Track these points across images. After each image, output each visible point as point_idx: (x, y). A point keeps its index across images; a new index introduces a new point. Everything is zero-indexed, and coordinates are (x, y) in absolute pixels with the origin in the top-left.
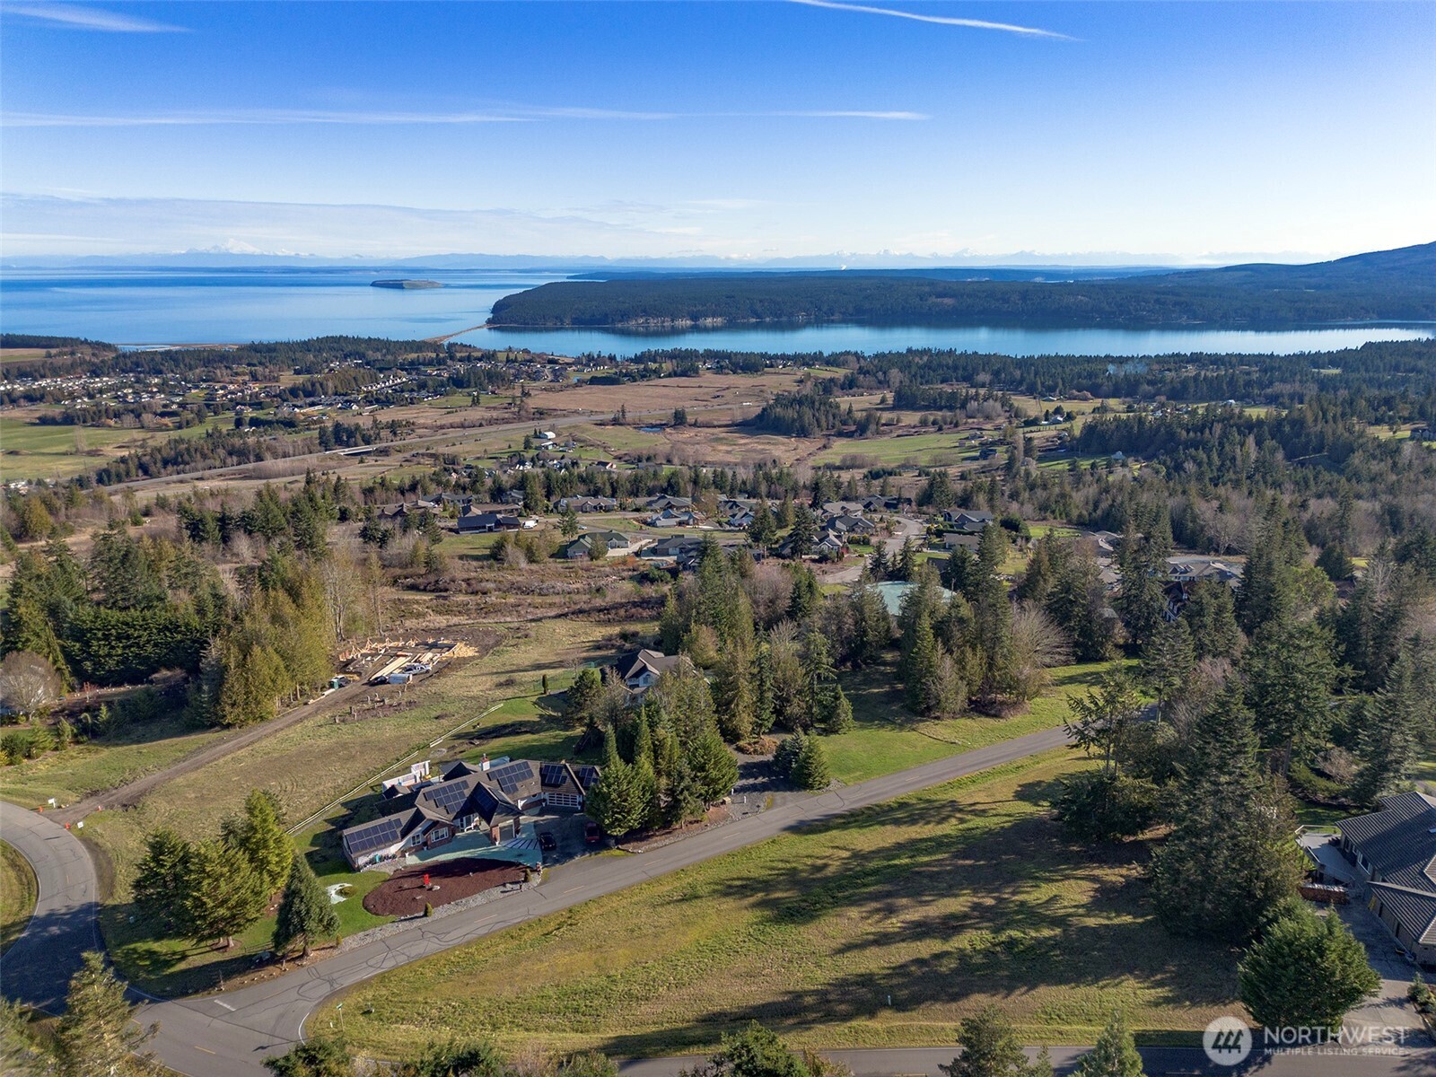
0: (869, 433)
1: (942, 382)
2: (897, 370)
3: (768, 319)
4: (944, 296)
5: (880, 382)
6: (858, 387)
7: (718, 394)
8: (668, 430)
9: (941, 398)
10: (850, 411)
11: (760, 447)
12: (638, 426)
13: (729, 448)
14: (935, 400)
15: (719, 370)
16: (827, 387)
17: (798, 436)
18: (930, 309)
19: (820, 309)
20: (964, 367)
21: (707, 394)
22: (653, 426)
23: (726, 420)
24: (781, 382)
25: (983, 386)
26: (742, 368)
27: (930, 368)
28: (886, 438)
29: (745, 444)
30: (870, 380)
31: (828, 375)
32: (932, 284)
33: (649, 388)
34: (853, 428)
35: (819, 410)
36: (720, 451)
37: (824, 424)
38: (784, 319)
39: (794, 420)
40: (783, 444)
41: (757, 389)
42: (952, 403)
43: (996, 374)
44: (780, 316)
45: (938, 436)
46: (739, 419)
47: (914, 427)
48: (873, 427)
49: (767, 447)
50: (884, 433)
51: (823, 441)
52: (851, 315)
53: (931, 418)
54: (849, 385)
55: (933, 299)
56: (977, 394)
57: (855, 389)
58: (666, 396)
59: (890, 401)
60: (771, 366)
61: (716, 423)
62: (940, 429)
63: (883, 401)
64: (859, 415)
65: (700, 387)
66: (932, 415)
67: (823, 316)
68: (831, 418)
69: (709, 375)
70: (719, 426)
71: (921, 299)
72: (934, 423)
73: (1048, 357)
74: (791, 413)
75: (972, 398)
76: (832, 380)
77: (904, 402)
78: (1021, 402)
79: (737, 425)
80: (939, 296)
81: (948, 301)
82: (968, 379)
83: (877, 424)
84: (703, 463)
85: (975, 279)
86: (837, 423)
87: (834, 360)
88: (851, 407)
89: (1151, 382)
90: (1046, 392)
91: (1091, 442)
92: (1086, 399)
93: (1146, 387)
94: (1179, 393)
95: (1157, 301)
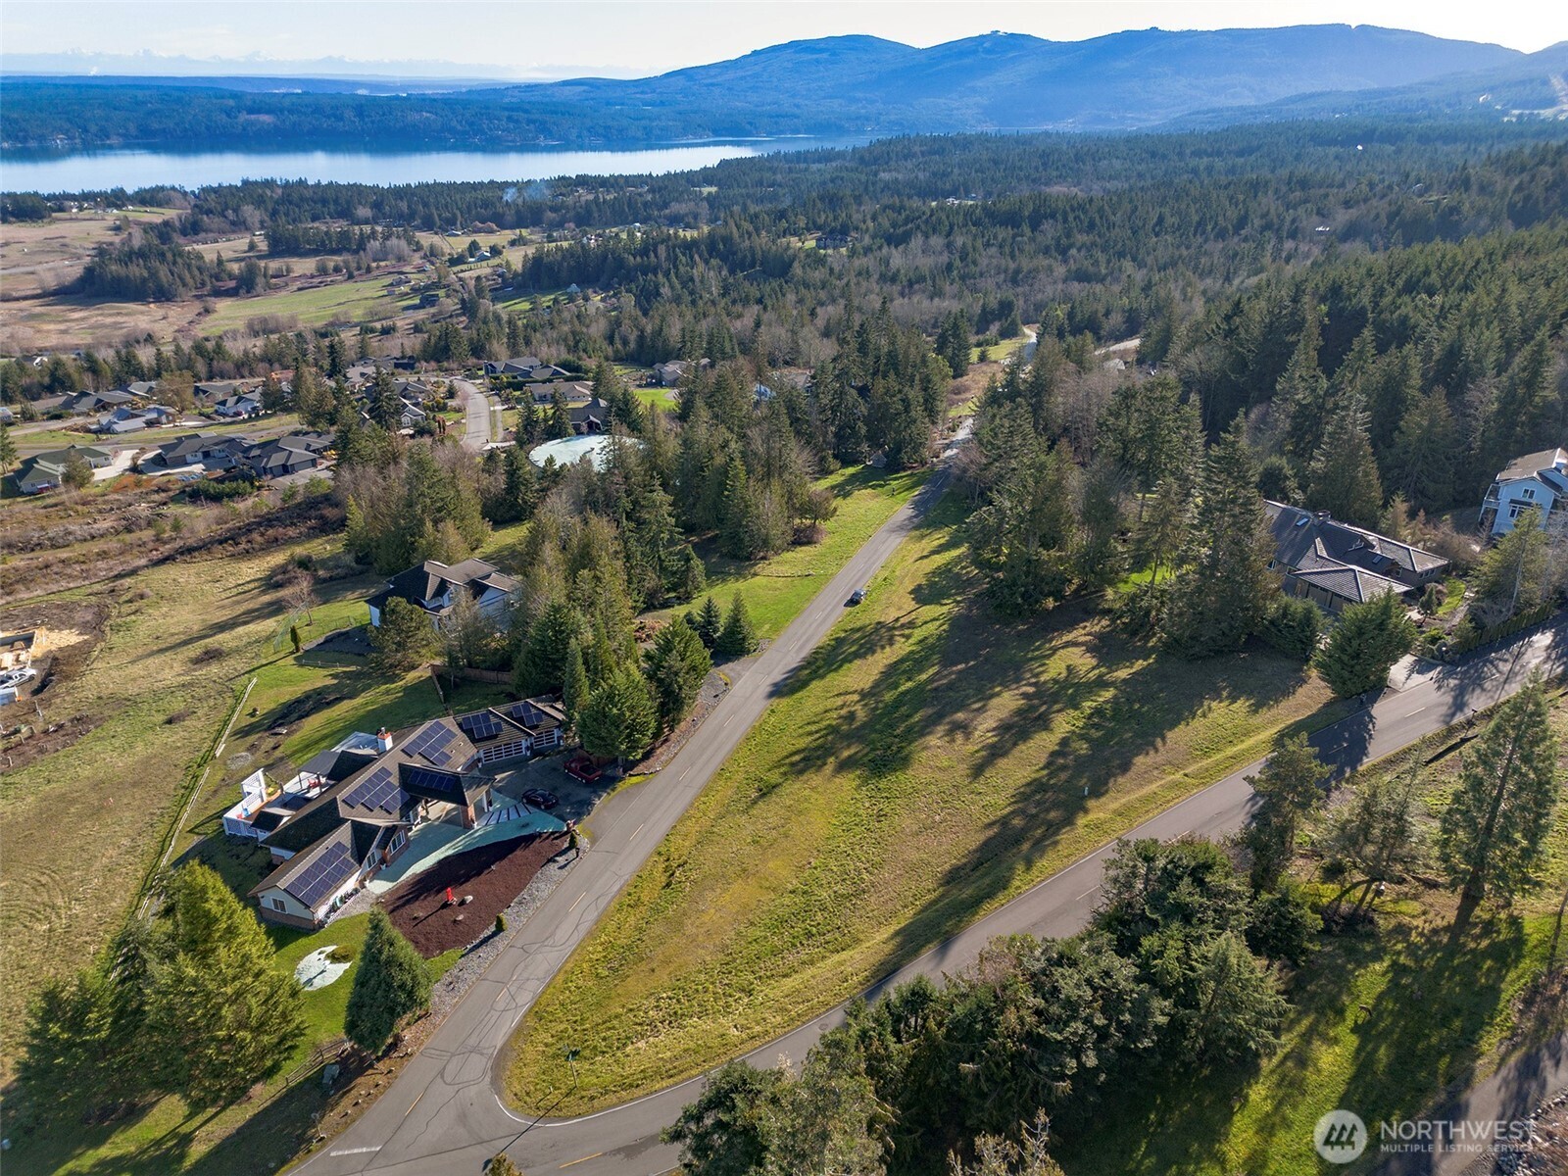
0: (259, 289)
1: (313, 220)
2: (251, 207)
4: (259, 111)
5: (233, 223)
6: (206, 231)
9: (330, 239)
10: (220, 262)
11: (109, 320)
13: (62, 327)
14: (323, 242)
16: (164, 231)
17: (157, 300)
18: (247, 129)
19: (86, 131)
20: (337, 200)
23: (30, 287)
24: (90, 231)
25: (367, 222)
26: (12, 214)
27: (291, 203)
28: (283, 293)
29: (83, 319)
30: (216, 222)
31: (157, 219)
32: (234, 95)
34: (232, 284)
35: (175, 263)
36: (48, 331)
37: (190, 282)
38: (33, 144)
39: (144, 280)
40: (142, 313)
41: (55, 244)
42: (343, 244)
43: (377, 206)
44: (25, 139)
45: (349, 286)
46: (51, 283)
47: (312, 277)
48: (260, 281)
49: (120, 319)
50: (277, 288)
51: (198, 307)
52: (137, 137)
53: (331, 265)
54: (192, 228)
55: (244, 116)
56: (374, 232)
57: (202, 235)
59: (263, 246)
60: (61, 209)
61: (14, 294)
62: (351, 277)
63: (252, 247)
64: (235, 268)
66: (332, 261)
67: (92, 141)
68: (196, 273)
70: (25, 298)
71: (228, 115)
72: (337, 270)
73: (427, 185)
74: (136, 271)
75: (369, 237)
76: (166, 224)
77: (281, 246)
78: (426, 238)
79: (51, 295)
80: (250, 111)
81: (267, 118)
82: (345, 213)
83: (265, 276)
84: (35, 351)
86: (207, 279)
87: (150, 198)
88: (219, 256)
89: (553, 209)
90: (447, 226)
91: (539, 276)
92: (492, 232)
93: (550, 215)
94: (584, 219)
95: (509, 118)
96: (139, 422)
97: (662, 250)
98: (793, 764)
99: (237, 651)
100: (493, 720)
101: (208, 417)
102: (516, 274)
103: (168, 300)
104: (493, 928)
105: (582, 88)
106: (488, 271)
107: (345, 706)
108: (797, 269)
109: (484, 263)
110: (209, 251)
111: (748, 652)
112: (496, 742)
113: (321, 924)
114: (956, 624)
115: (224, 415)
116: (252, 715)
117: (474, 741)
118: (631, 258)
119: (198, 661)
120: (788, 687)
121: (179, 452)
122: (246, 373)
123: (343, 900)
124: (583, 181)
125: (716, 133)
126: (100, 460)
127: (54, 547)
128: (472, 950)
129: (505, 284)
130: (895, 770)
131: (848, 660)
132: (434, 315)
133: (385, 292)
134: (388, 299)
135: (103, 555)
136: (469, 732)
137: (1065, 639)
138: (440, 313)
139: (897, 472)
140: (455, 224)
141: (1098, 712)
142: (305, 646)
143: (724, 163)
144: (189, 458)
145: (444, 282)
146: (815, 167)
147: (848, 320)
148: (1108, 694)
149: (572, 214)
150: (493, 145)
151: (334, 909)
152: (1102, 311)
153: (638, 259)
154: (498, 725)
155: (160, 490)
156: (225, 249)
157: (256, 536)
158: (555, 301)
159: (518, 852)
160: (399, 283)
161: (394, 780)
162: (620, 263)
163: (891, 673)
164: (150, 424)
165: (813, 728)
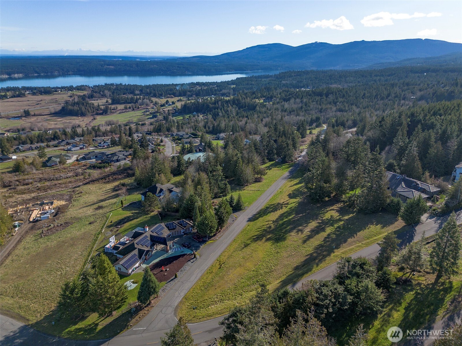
0: (109, 113)
1: (123, 95)
2: (107, 91)
3: (42, 74)
4: (110, 65)
5: (102, 95)
6: (95, 97)
7: (38, 103)
8: (23, 118)
9: (128, 100)
10: (98, 106)
11: (68, 121)
12: (8, 118)
13: (56, 123)
14: (126, 100)
15: (34, 94)
16: (83, 97)
17: (81, 116)
18: (106, 70)
19: (63, 70)
20: (130, 89)
21: (33, 103)
22: (15, 117)
23: (47, 112)
24: (63, 97)
25: (138, 95)
26: (44, 93)
27: (118, 90)
28: (115, 114)
29: (61, 121)
30: (98, 95)
31: (82, 94)
32: (104, 61)
33: (5, 103)
34: (101, 112)
35: (86, 106)
37: (90, 111)
38: (49, 74)
39: (78, 111)
41: (54, 100)
42: (131, 101)
43: (141, 91)
44: (47, 73)
45: (133, 112)
46: (53, 111)
47: (123, 110)
48: (109, 111)
49: (71, 121)
50: (113, 113)
51: (92, 118)
52: (77, 72)
53: (128, 106)
54: (91, 97)
55: (106, 66)
56: (140, 98)
57: (94, 98)
58: (15, 105)
59: (110, 101)
60: (56, 91)
61: (43, 114)
62: (133, 110)
63: (107, 102)
64: (102, 107)
65: (28, 101)
66: (128, 105)
67: (65, 73)
68: (92, 108)
69: (30, 96)
70: (46, 115)
71: (102, 66)
72: (130, 108)
73: (155, 85)
74: (76, 108)
75: (139, 99)
76: (84, 95)
77: (115, 101)
78: (154, 99)
79: (53, 114)
80: (108, 65)
81: (112, 67)
82: (132, 92)
83: (110, 109)
85: (117, 60)
86: (95, 110)
87: (80, 88)
88: (98, 104)
89: (189, 91)
90: (160, 96)
91: (185, 110)
92: (172, 98)
93: (189, 93)
94: (198, 94)
95: (178, 67)
96: (78, 148)
97: (220, 103)
98: (254, 239)
99: (107, 206)
100: (174, 224)
101: (96, 147)
102: (179, 109)
103: (84, 116)
104: (174, 277)
105: (198, 58)
106: (171, 108)
107: (135, 220)
108: (258, 108)
109: (170, 106)
110: (95, 103)
111: (242, 210)
112: (175, 230)
113: (130, 274)
114: (300, 204)
115: (100, 146)
116: (111, 222)
117: (169, 230)
118: (211, 105)
119: (96, 209)
120: (253, 219)
121: (89, 156)
122: (106, 136)
123: (136, 268)
124: (198, 84)
125: (236, 70)
126: (69, 158)
127: (57, 180)
128: (168, 282)
129: (176, 112)
130: (282, 241)
131: (270, 212)
132: (156, 120)
133: (143, 114)
134: (143, 116)
135: (70, 182)
136: (168, 227)
137: (331, 208)
138: (158, 120)
139: (285, 163)
140: (162, 96)
141: (339, 227)
142: (124, 205)
143: (237, 79)
144: (92, 158)
145: (159, 111)
146: (263, 80)
147: (272, 122)
148: (342, 223)
149: (194, 93)
150: (173, 74)
151: (133, 271)
152: (346, 120)
153: (213, 105)
154: (175, 226)
155: (84, 166)
156: (100, 102)
157: (110, 178)
158: (190, 117)
159: (180, 258)
160: (147, 111)
161: (149, 239)
162: (208, 106)
163: (282, 216)
164: (81, 148)
165: (260, 230)
